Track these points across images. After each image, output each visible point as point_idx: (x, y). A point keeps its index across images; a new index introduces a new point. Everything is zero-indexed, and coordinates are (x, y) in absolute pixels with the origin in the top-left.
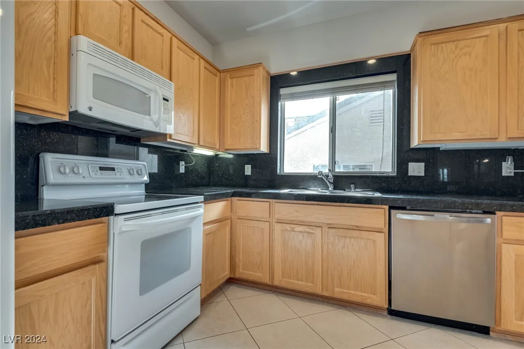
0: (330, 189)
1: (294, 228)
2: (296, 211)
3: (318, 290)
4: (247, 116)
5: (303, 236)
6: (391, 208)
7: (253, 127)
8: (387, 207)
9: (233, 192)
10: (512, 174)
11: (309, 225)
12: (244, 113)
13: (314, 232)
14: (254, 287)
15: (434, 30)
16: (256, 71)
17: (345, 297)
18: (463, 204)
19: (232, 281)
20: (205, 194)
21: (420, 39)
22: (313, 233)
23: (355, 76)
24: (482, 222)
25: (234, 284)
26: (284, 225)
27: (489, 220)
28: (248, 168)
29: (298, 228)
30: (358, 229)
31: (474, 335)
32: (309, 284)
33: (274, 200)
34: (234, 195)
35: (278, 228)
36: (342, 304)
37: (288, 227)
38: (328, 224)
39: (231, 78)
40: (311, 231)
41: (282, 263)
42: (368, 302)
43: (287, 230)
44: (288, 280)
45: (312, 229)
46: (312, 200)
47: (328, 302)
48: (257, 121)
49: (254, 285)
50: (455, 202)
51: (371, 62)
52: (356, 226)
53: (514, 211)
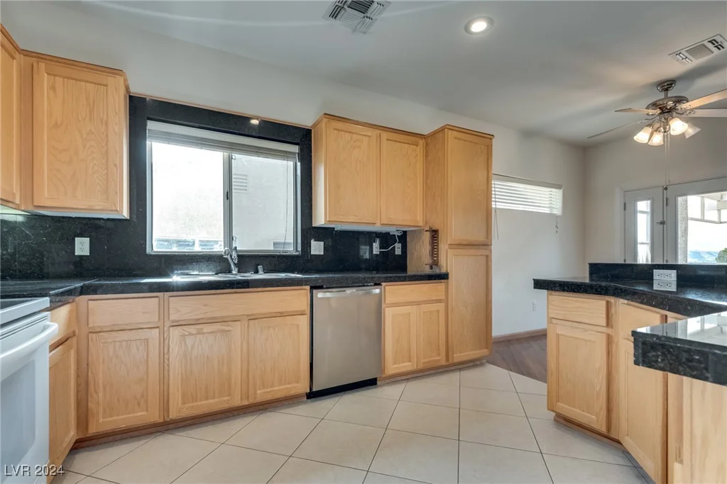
0: (234, 272)
1: (201, 329)
2: (205, 305)
3: (237, 401)
4: (92, 152)
5: (216, 337)
6: (312, 288)
7: (107, 173)
8: (308, 287)
9: (82, 287)
10: (378, 253)
11: (223, 321)
12: (84, 147)
13: (230, 328)
14: (126, 438)
15: (335, 116)
16: (111, 80)
17: (269, 397)
18: (364, 278)
19: (81, 445)
20: (51, 292)
21: (325, 120)
22: (229, 331)
23: (258, 135)
24: (369, 293)
25: (82, 450)
26: (185, 328)
27: (377, 291)
28: (82, 243)
29: (207, 328)
30: (282, 315)
31: (369, 389)
32: (225, 398)
33: (166, 293)
34: (84, 291)
35: (175, 333)
36: (261, 407)
37: (192, 329)
38: (248, 315)
39: (49, 74)
40: (227, 328)
41: (182, 384)
42: (293, 392)
43: (190, 334)
44: (191, 405)
45: (228, 326)
46: (229, 288)
47: (245, 413)
48: (115, 165)
49: (124, 436)
50: (359, 277)
51: (255, 122)
52: (279, 312)
53: (392, 281)
